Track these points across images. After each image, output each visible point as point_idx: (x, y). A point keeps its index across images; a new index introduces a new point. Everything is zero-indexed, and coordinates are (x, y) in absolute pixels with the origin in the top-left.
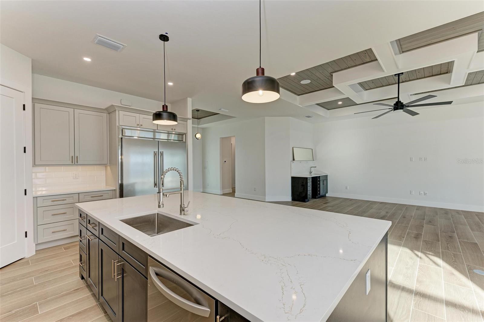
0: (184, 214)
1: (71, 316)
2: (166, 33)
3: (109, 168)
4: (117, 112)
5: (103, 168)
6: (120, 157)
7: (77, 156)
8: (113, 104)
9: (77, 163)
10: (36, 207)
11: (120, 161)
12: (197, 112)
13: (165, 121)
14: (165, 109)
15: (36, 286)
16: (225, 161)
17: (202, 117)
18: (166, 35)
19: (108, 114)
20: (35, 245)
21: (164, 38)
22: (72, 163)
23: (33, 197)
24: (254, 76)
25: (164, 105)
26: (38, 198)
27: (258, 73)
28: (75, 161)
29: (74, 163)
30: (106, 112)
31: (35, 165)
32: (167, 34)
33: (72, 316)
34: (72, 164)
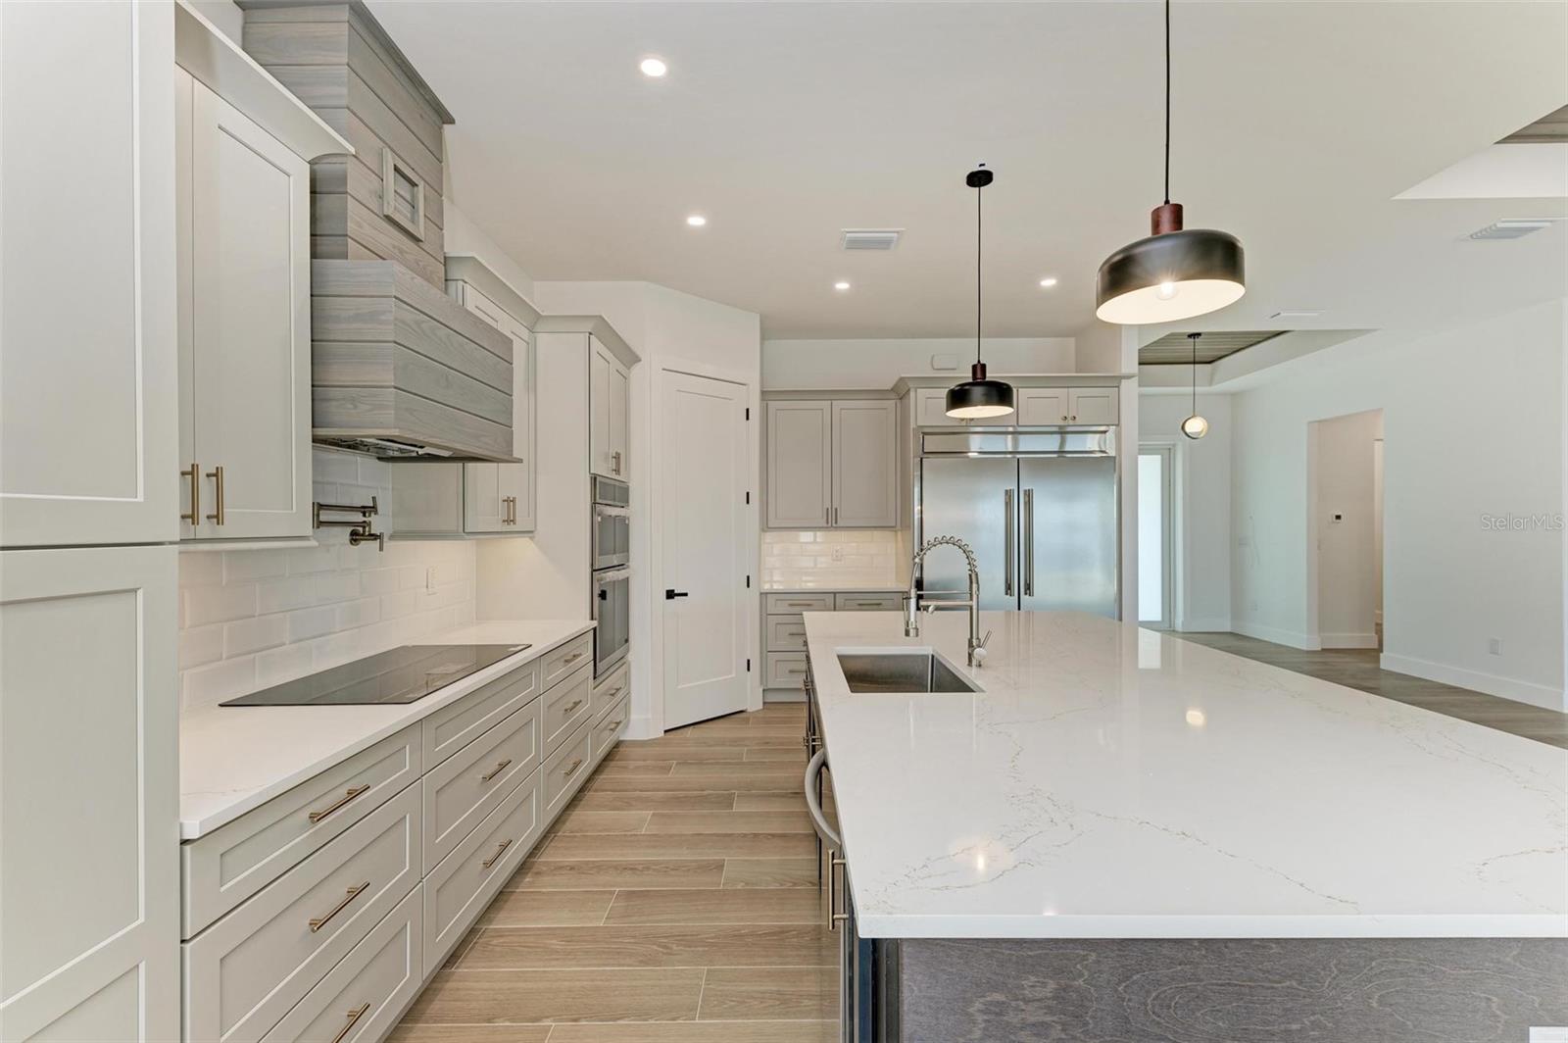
0: (980, 666)
1: (769, 835)
2: (981, 165)
3: (899, 533)
4: (912, 394)
5: (888, 534)
6: (917, 508)
7: (836, 509)
8: (903, 376)
9: (836, 523)
10: (764, 615)
11: (917, 516)
12: (1192, 340)
13: (980, 407)
14: (979, 375)
15: (743, 763)
16: (1338, 517)
17: (1223, 353)
18: (982, 168)
19: (898, 401)
20: (761, 690)
21: (980, 179)
22: (828, 523)
23: (761, 594)
24: (1146, 237)
25: (976, 362)
26: (769, 595)
27: (1156, 225)
28: (832, 521)
29: (830, 525)
30: (893, 396)
31: (766, 527)
32: (983, 165)
33: (773, 835)
34: (825, 525)
